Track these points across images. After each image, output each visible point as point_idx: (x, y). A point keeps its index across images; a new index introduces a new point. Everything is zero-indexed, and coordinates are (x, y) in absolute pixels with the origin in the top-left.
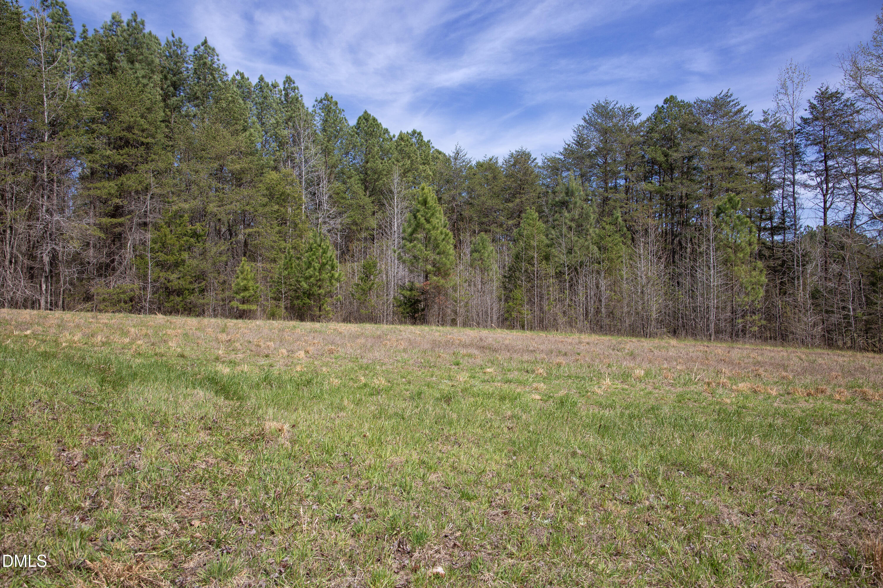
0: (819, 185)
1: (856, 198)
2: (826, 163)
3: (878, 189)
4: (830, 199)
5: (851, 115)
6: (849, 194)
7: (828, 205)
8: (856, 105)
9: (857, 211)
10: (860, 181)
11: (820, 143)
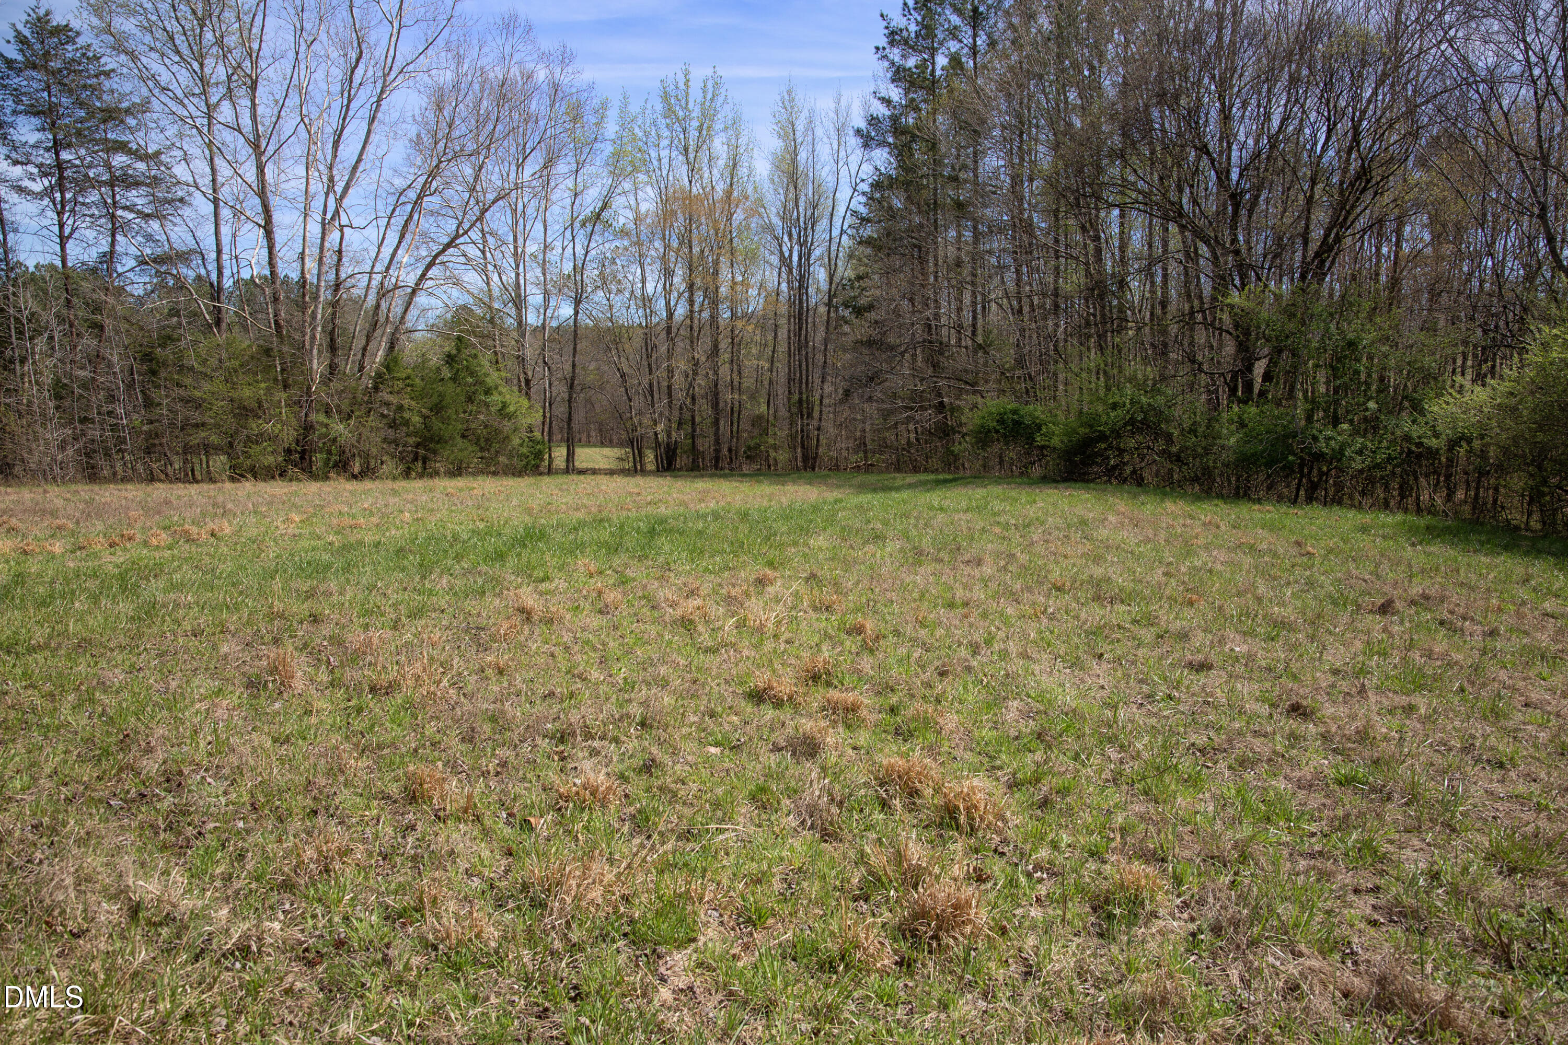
0: (48, 192)
1: (113, 224)
2: (57, 154)
3: (148, 215)
4: (70, 222)
5: (96, 76)
6: (100, 217)
7: (67, 231)
8: (103, 61)
9: (118, 248)
10: (118, 197)
11: (43, 113)
